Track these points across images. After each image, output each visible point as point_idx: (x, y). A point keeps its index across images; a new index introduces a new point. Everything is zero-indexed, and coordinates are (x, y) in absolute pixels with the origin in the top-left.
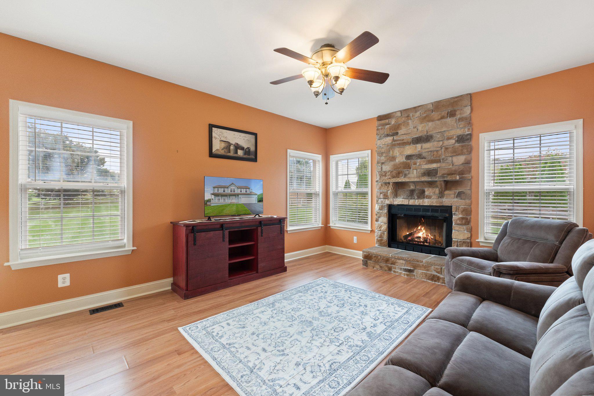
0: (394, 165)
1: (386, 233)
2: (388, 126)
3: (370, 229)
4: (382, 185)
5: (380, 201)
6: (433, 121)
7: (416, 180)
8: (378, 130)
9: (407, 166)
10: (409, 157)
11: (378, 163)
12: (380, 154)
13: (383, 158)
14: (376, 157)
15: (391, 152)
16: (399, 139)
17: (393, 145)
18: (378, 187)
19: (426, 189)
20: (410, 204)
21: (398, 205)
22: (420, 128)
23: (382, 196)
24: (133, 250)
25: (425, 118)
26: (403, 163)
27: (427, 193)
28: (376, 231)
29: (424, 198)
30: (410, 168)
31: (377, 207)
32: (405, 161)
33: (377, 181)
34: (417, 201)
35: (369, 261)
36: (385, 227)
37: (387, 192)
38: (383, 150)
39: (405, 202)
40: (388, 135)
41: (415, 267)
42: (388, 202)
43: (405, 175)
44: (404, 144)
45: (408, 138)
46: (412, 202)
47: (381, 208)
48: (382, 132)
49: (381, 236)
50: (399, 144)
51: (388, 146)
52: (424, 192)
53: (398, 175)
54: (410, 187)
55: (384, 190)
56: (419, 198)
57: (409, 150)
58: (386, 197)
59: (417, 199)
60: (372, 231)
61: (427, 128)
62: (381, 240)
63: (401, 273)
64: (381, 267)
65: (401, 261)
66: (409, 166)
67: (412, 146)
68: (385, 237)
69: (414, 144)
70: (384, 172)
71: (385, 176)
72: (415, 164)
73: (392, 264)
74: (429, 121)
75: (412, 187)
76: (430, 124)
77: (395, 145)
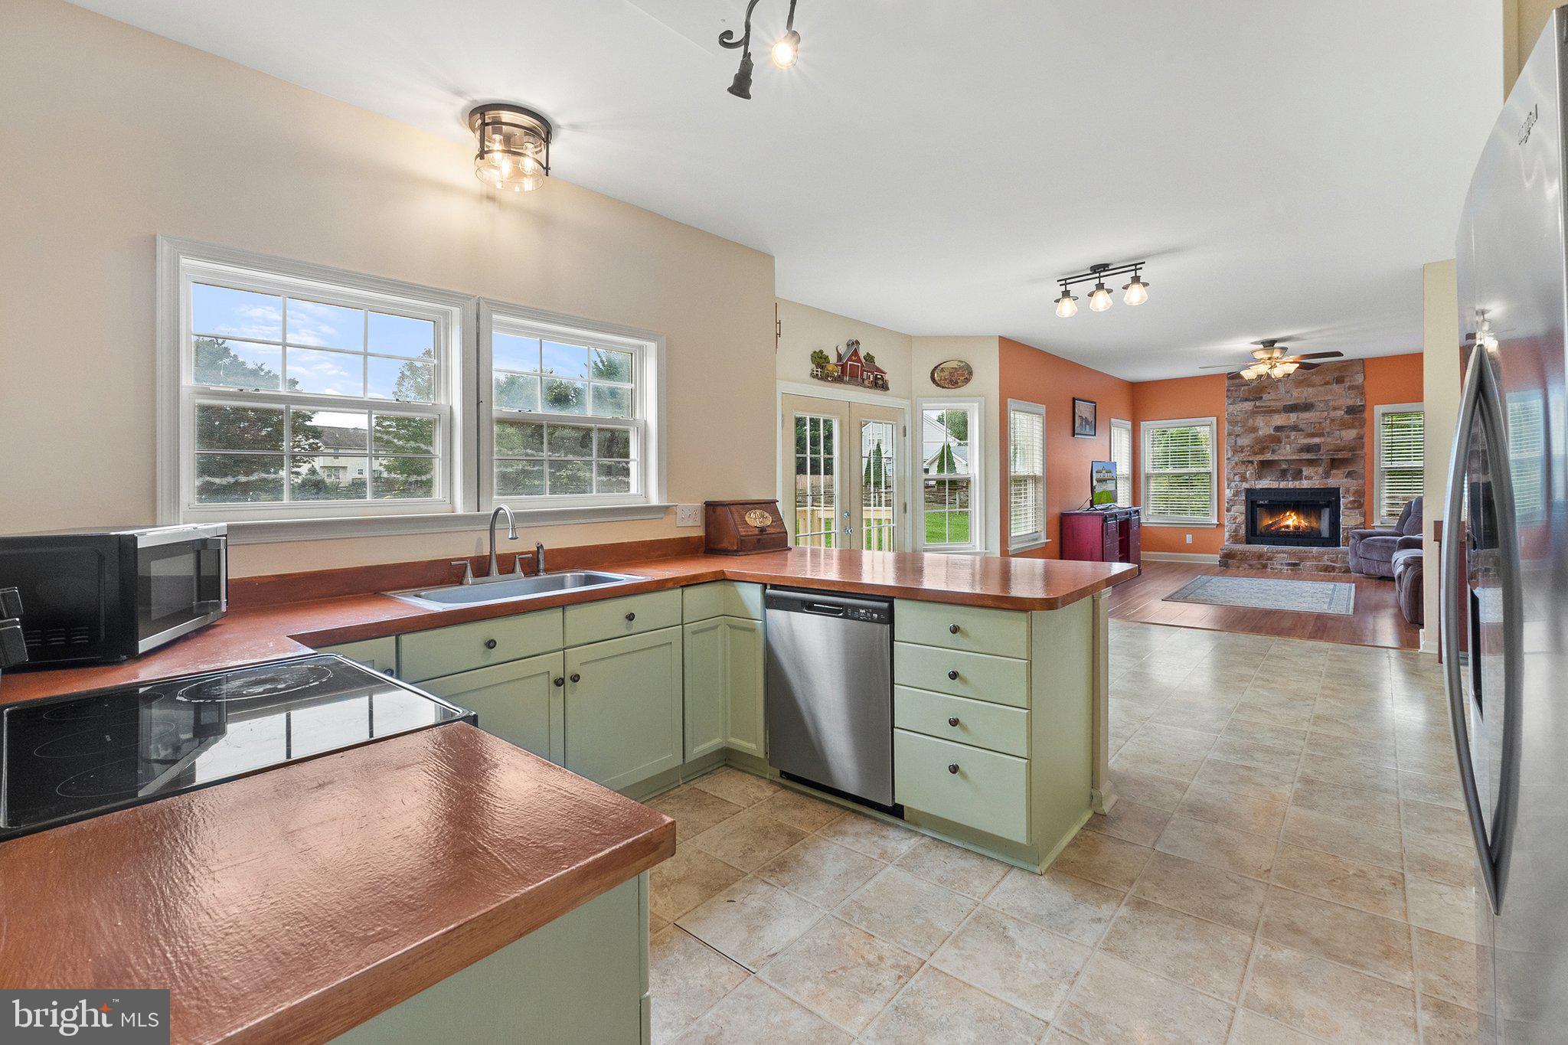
0: (1256, 438)
1: (1243, 526)
2: (1246, 387)
3: (1216, 522)
4: (1236, 464)
5: (1233, 484)
6: (1313, 386)
7: (1289, 458)
8: (1228, 390)
9: (1279, 441)
10: (1278, 429)
11: (1229, 434)
12: (1233, 423)
13: (1238, 429)
14: (1226, 427)
15: (1251, 421)
16: (1263, 405)
17: (1254, 413)
18: (1230, 466)
19: (1304, 469)
20: (1281, 487)
21: (1261, 489)
22: (1295, 394)
23: (1237, 478)
24: (1046, 543)
25: (1302, 381)
26: (1270, 436)
27: (1304, 474)
28: (1226, 524)
29: (1301, 479)
30: (1281, 443)
31: (1228, 493)
32: (1273, 433)
33: (1228, 459)
34: (1291, 483)
35: (1230, 561)
36: (1241, 518)
37: (1246, 473)
38: (1239, 418)
39: (1275, 485)
40: (1246, 400)
41: (1302, 559)
42: (1245, 485)
43: (1274, 452)
44: (1271, 411)
45: (1279, 404)
46: (1283, 485)
47: (1237, 493)
48: (1235, 394)
49: (1236, 531)
50: (1265, 412)
51: (1246, 413)
52: (1301, 471)
53: (1262, 451)
54: (1280, 466)
55: (1241, 469)
56: (1294, 479)
57: (1279, 420)
58: (1244, 479)
59: (1292, 481)
60: (1220, 525)
61: (1305, 394)
62: (1236, 535)
63: (1281, 569)
64: (1250, 565)
65: (1282, 555)
66: (1279, 440)
67: (1284, 415)
68: (1243, 531)
69: (1285, 412)
70: (1240, 447)
71: (1242, 452)
72: (1289, 437)
73: (1267, 560)
74: (1309, 386)
75: (1284, 466)
76: (1310, 390)
77: (1258, 412)
